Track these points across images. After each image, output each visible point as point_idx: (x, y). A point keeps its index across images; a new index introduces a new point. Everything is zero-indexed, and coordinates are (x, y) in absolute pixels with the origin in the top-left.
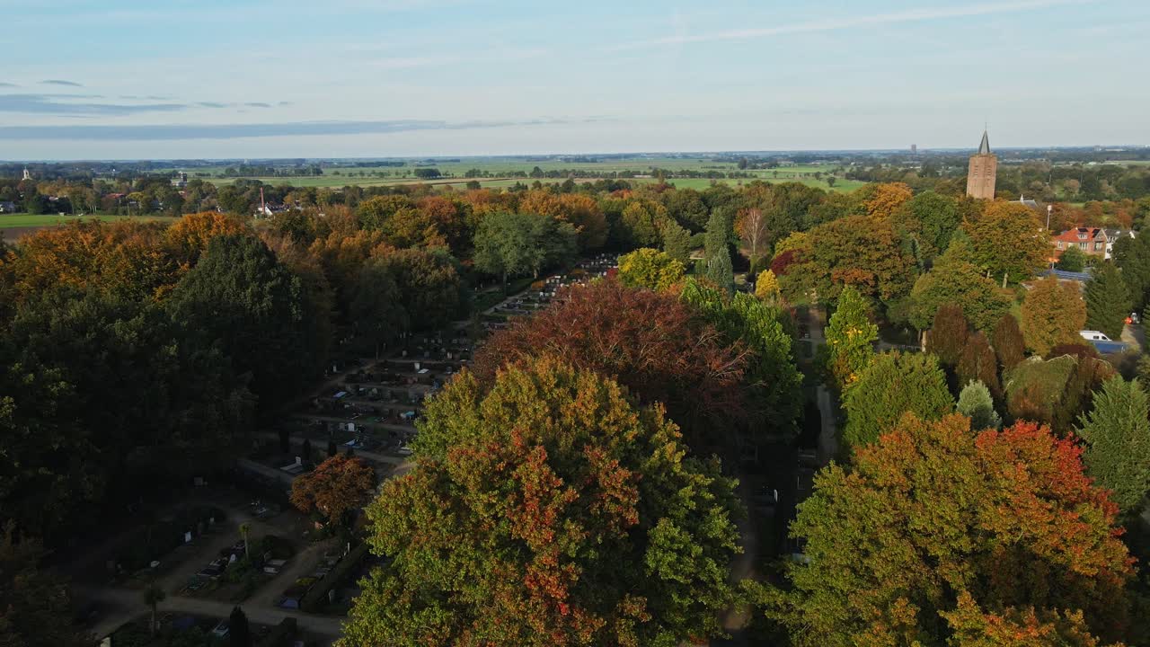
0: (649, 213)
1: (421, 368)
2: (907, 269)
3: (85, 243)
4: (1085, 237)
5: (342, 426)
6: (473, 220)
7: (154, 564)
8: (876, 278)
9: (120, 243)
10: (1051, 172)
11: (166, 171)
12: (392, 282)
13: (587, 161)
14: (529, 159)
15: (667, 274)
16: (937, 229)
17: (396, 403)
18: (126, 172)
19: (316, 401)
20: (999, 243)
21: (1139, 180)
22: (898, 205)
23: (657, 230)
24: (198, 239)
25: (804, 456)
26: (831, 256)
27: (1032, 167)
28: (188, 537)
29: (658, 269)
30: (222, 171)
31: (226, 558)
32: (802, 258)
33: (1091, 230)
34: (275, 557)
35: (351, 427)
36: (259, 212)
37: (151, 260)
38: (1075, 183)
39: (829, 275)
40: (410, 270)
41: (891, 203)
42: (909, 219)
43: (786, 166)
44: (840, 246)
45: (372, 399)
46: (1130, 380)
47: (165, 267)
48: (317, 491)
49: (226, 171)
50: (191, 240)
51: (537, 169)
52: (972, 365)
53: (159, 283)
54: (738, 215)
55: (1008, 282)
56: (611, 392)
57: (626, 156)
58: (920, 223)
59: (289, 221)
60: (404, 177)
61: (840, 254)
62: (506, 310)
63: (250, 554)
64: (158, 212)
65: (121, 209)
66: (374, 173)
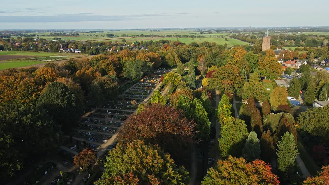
0: (173, 57)
1: (109, 112)
2: (242, 80)
3: (12, 80)
4: (293, 63)
5: (87, 133)
6: (123, 62)
7: (37, 182)
8: (234, 83)
9: (22, 81)
10: (287, 37)
11: (32, 34)
12: (100, 88)
13: (157, 31)
14: (140, 30)
15: (177, 80)
16: (252, 64)
17: (102, 124)
18: (20, 34)
19: (80, 125)
20: (268, 68)
21: (311, 41)
22: (242, 56)
23: (175, 62)
24: (44, 77)
25: (212, 141)
26: (222, 77)
27: (282, 35)
28: (46, 173)
29: (175, 78)
30: (49, 34)
31: (56, 180)
32: (214, 77)
33: (295, 61)
34: (70, 179)
35: (90, 133)
36: (61, 51)
37: (31, 86)
38: (293, 42)
39: (221, 82)
40: (105, 84)
41: (240, 55)
42: (244, 61)
43: (214, 33)
44: (224, 74)
45: (95, 123)
46: (291, 133)
47: (35, 87)
48: (81, 160)
49: (50, 34)
50: (42, 77)
51: (142, 34)
52: (255, 118)
53: (34, 92)
54: (198, 56)
55: (271, 79)
56: (156, 154)
57: (168, 29)
58: (247, 62)
59: (70, 63)
60: (103, 37)
61: (224, 76)
62: (132, 90)
63: (63, 178)
64: (30, 50)
65: (19, 49)
66: (94, 35)
